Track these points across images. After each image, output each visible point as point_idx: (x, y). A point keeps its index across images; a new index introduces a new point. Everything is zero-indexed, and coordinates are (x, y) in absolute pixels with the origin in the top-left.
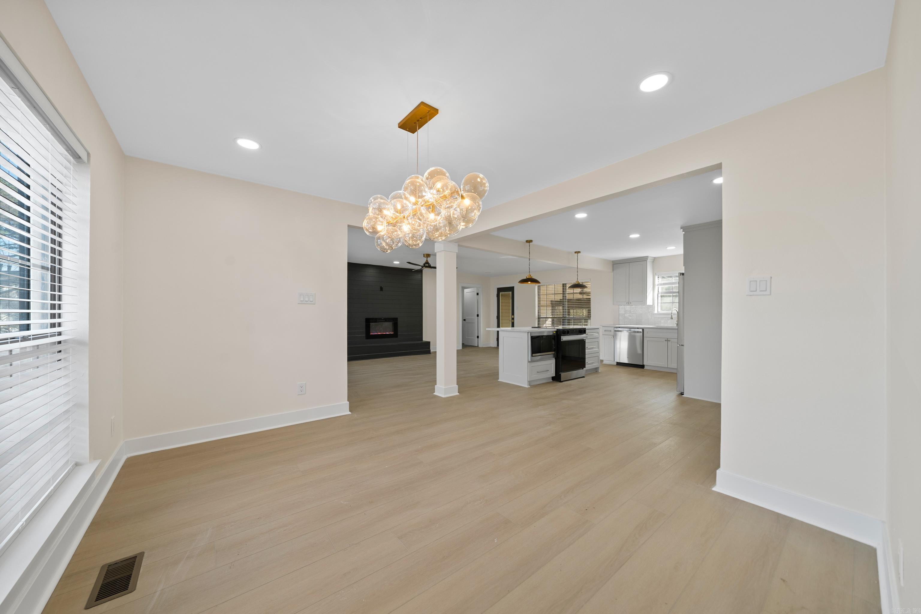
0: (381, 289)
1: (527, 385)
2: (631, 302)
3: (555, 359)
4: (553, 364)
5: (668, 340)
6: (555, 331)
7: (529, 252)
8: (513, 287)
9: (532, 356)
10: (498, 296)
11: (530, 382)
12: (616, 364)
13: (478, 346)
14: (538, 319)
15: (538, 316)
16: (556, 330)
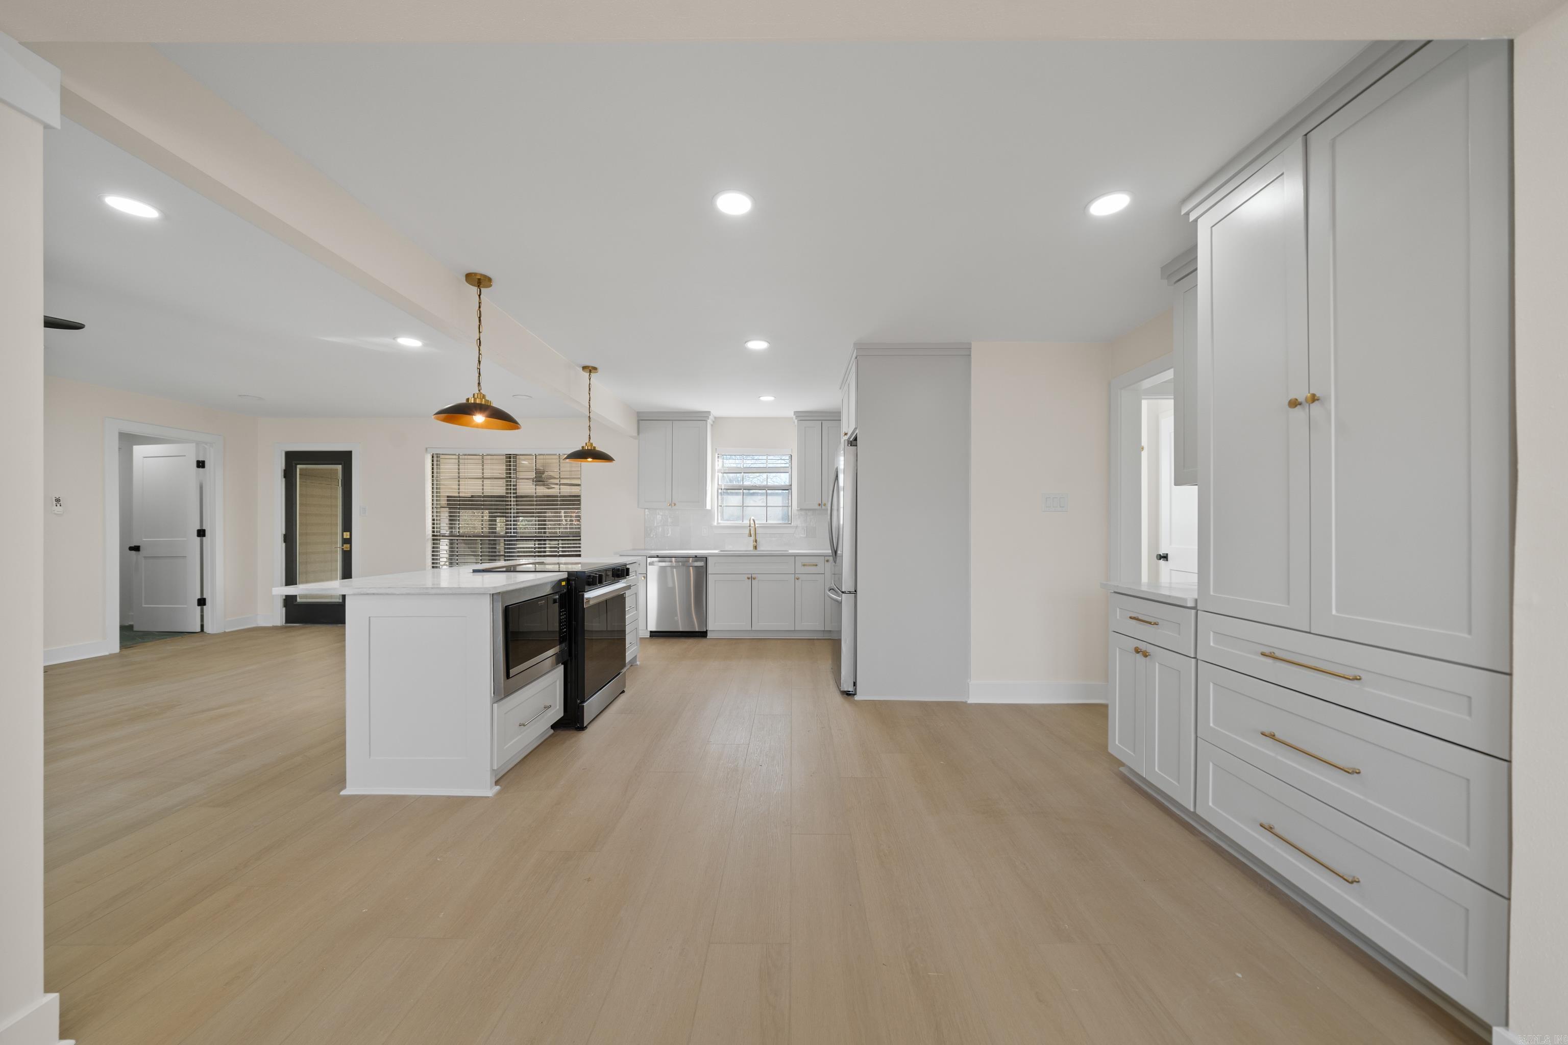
2: (677, 504)
3: (564, 664)
4: (558, 682)
5: (752, 578)
6: (563, 580)
8: (349, 454)
9: (508, 676)
10: (289, 474)
12: (648, 635)
13: (202, 629)
14: (433, 540)
15: (433, 532)
16: (565, 575)
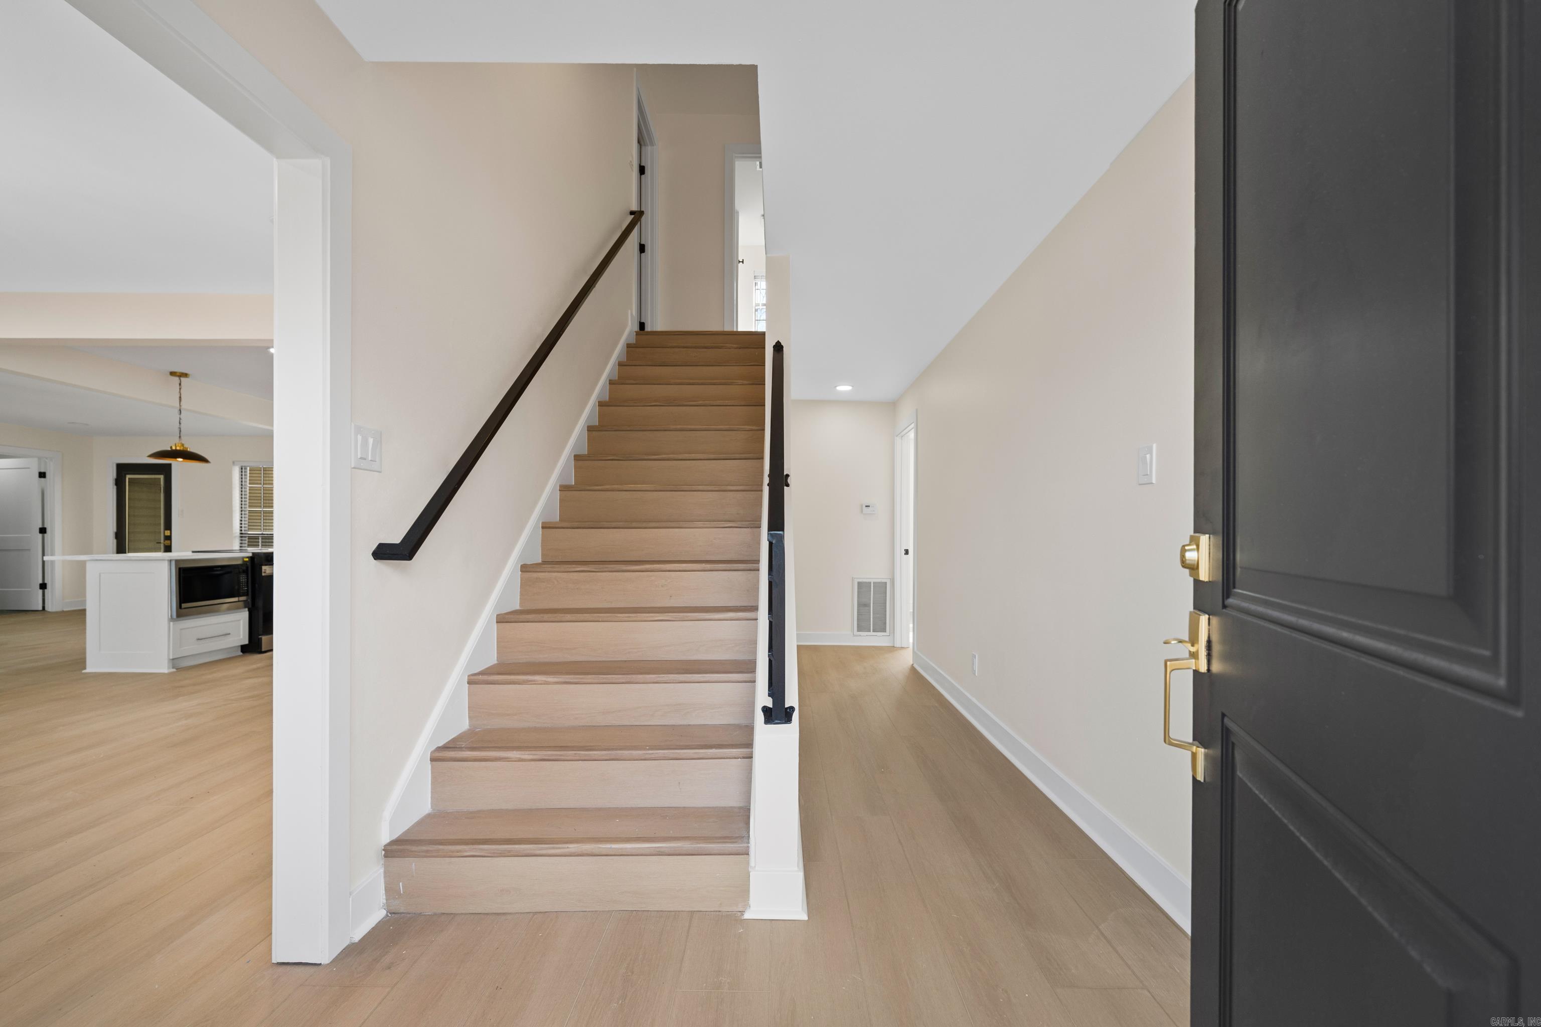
1: (167, 668)
3: (249, 610)
4: (242, 622)
6: (247, 557)
7: (180, 397)
8: (169, 466)
9: (180, 607)
10: (119, 483)
11: (174, 661)
13: (44, 608)
14: (241, 537)
15: (241, 530)
16: (250, 555)
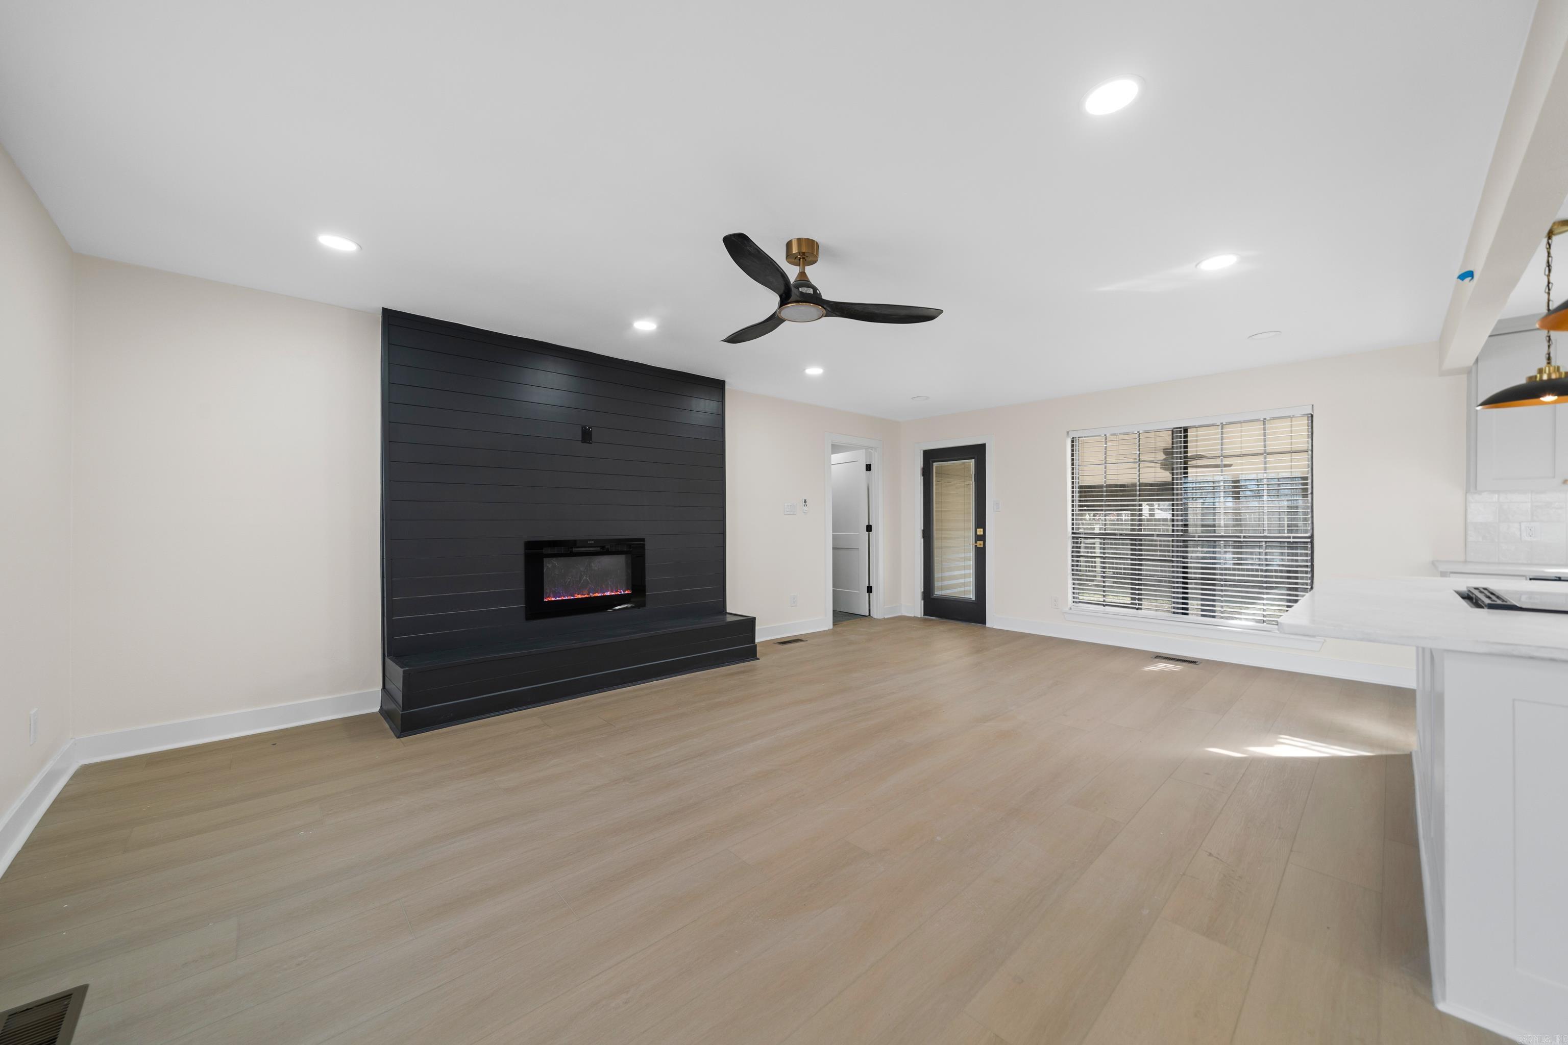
0: (586, 436)
8: (983, 447)
10: (927, 473)
13: (870, 613)
14: (1073, 538)
15: (1073, 529)
